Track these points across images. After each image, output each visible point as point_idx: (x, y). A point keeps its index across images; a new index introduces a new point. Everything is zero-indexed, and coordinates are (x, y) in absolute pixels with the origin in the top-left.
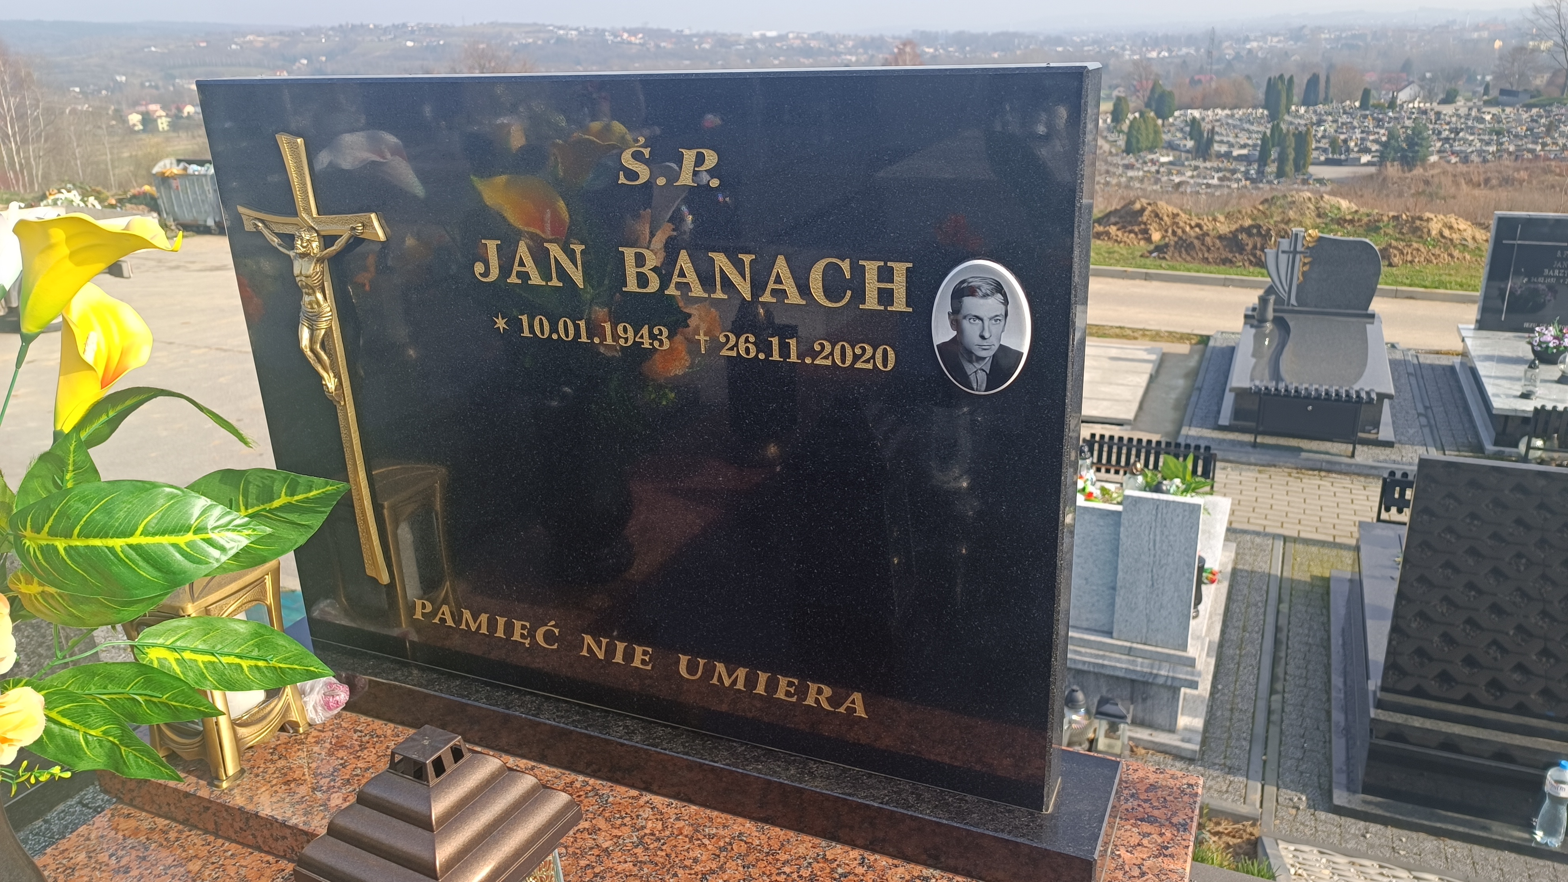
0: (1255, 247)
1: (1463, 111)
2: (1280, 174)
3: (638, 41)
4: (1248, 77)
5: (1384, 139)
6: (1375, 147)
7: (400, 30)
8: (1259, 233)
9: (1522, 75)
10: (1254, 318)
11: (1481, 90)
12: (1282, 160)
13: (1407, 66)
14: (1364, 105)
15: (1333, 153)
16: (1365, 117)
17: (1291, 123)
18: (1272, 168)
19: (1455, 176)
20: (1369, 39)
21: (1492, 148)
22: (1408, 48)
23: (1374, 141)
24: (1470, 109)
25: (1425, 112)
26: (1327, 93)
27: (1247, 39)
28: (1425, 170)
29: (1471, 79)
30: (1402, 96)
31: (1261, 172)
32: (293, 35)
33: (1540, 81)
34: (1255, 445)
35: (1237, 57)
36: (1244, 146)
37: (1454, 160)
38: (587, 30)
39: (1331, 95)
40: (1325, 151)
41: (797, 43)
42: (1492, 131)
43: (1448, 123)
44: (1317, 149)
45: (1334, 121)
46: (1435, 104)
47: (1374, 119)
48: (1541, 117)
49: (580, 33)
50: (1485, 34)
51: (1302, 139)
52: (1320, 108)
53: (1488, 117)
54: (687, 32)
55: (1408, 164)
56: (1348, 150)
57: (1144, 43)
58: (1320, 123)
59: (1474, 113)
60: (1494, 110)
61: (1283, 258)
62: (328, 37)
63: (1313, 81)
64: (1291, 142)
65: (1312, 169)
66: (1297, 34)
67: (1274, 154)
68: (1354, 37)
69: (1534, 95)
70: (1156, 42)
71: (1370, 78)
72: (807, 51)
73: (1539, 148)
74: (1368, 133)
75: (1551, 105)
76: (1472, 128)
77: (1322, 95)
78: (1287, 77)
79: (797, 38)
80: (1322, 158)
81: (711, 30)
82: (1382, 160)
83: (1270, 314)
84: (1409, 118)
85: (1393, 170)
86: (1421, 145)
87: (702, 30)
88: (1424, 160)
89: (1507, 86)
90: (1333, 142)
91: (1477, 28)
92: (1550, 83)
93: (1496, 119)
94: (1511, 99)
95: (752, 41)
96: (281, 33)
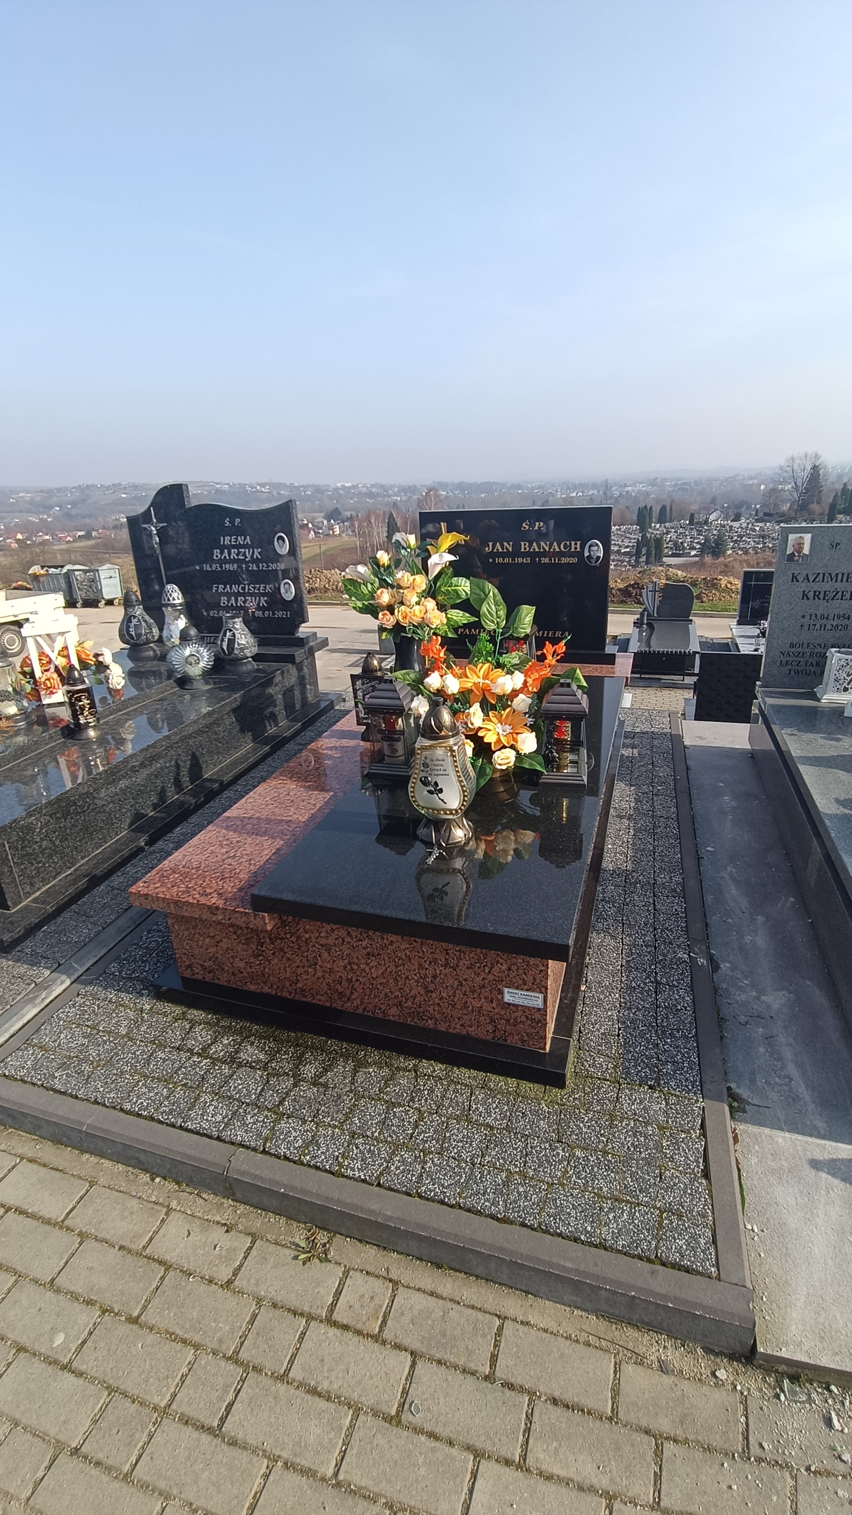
0: (636, 594)
1: (744, 525)
2: (647, 563)
4: (627, 507)
5: (703, 541)
6: (698, 546)
8: (638, 587)
9: (775, 504)
10: (638, 624)
11: (754, 513)
12: (648, 555)
13: (714, 501)
14: (691, 523)
15: (676, 550)
16: (692, 529)
17: (652, 533)
18: (644, 559)
20: (693, 485)
21: (760, 546)
22: (715, 489)
23: (697, 543)
24: (748, 524)
25: (724, 526)
26: (671, 516)
27: (626, 486)
28: (724, 557)
29: (749, 507)
30: (712, 517)
31: (637, 561)
32: (50, 492)
33: (785, 507)
34: (641, 678)
35: (621, 495)
36: (627, 547)
37: (740, 553)
38: (234, 485)
39: (673, 517)
40: (671, 548)
41: (364, 490)
42: (760, 536)
43: (736, 532)
44: (667, 548)
45: (676, 532)
46: (729, 522)
47: (697, 530)
49: (230, 486)
50: (756, 481)
51: (658, 542)
52: (668, 524)
53: (758, 529)
54: (296, 484)
55: (716, 555)
56: (684, 548)
57: (568, 488)
58: (667, 533)
59: (750, 526)
60: (760, 524)
61: (650, 594)
63: (663, 509)
64: (653, 544)
65: (665, 559)
66: (653, 483)
67: (644, 551)
68: (684, 484)
71: (694, 507)
72: (371, 495)
74: (694, 538)
76: (749, 535)
77: (668, 518)
78: (649, 507)
79: (364, 487)
80: (670, 553)
81: (311, 483)
82: (702, 552)
83: (645, 621)
84: (716, 530)
85: (708, 559)
86: (722, 545)
87: (305, 483)
88: (724, 552)
89: (768, 511)
90: (675, 544)
91: (751, 478)
92: (790, 508)
93: (762, 529)
94: (770, 518)
95: (336, 489)
96: (41, 491)
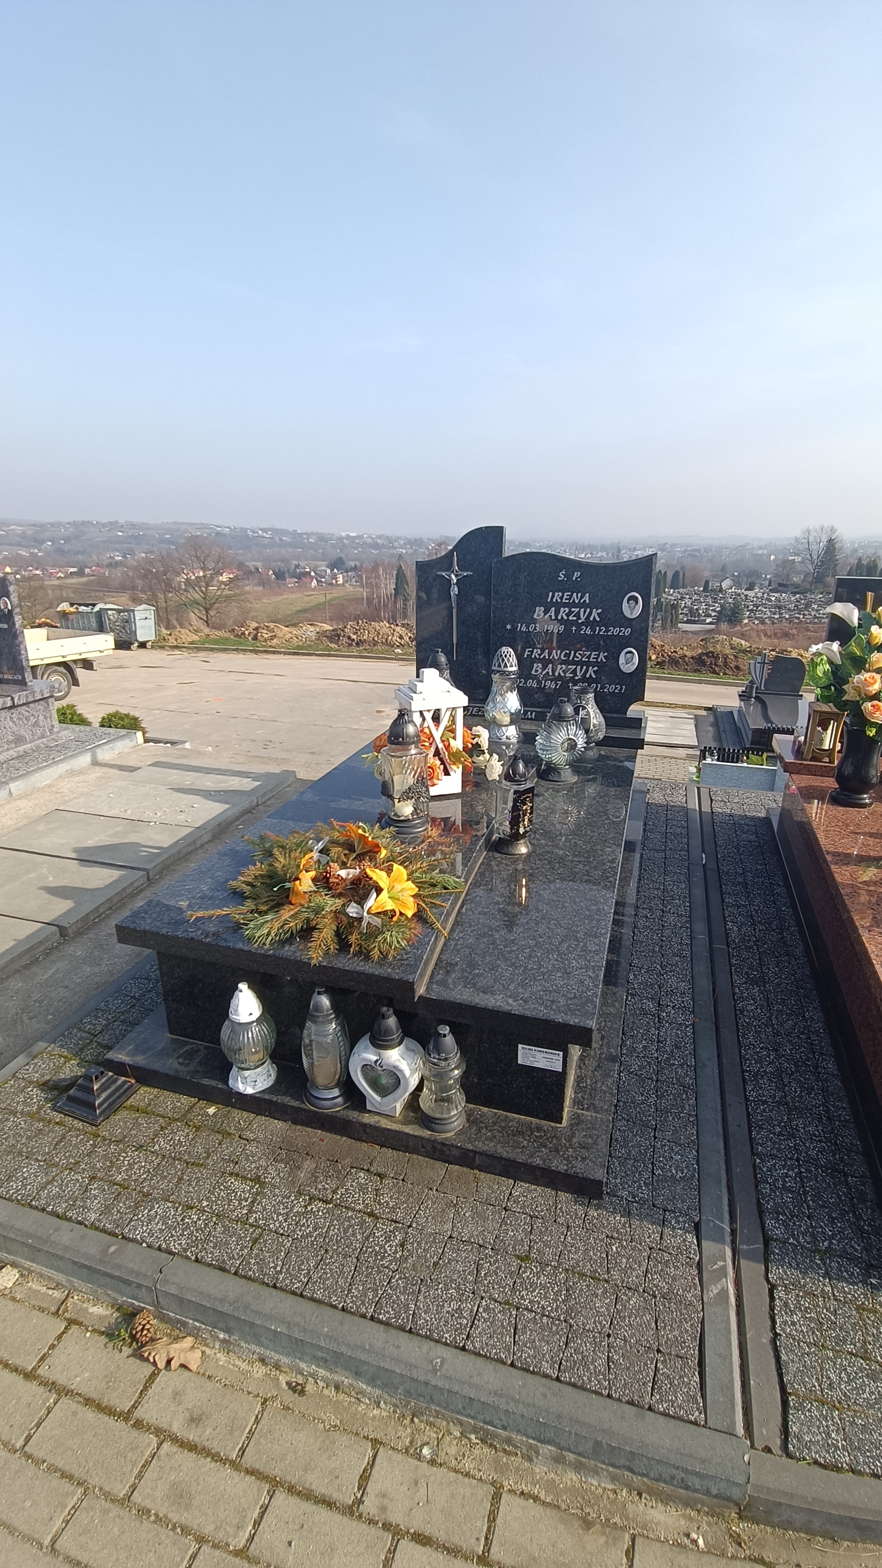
0: (711, 663)
1: (759, 595)
2: (662, 628)
3: (268, 536)
5: (718, 609)
6: (714, 614)
7: (113, 525)
8: (713, 656)
9: (788, 575)
10: (748, 699)
11: (767, 583)
12: (664, 619)
13: (724, 568)
14: (706, 589)
15: (691, 617)
16: (707, 596)
17: (667, 599)
18: (659, 624)
19: (757, 631)
20: (702, 552)
21: (777, 616)
22: (724, 558)
23: (712, 610)
24: (763, 594)
25: (739, 595)
26: (683, 582)
28: (742, 627)
29: (760, 577)
30: (725, 585)
32: (43, 526)
33: (798, 579)
37: (757, 622)
38: (235, 528)
39: (686, 583)
40: (687, 615)
41: (369, 541)
42: (776, 607)
43: (752, 601)
44: (681, 614)
45: (690, 598)
46: (743, 590)
47: (712, 598)
48: (802, 599)
49: (231, 530)
50: (765, 552)
51: (674, 607)
52: (681, 590)
53: (773, 599)
55: (732, 623)
56: (699, 615)
58: (682, 599)
59: (765, 596)
60: (776, 595)
61: (758, 666)
62: (66, 528)
63: (676, 575)
64: (668, 609)
65: (680, 626)
67: (659, 616)
69: (797, 586)
70: (583, 549)
71: (707, 574)
73: (802, 617)
74: (709, 606)
75: (806, 593)
76: (765, 604)
77: (681, 583)
78: (663, 572)
80: (685, 619)
82: (718, 620)
83: (754, 695)
84: (731, 598)
85: (724, 626)
86: (738, 613)
89: (781, 582)
90: (691, 610)
91: (761, 548)
92: (804, 581)
93: (778, 600)
94: (785, 589)
95: (341, 539)
